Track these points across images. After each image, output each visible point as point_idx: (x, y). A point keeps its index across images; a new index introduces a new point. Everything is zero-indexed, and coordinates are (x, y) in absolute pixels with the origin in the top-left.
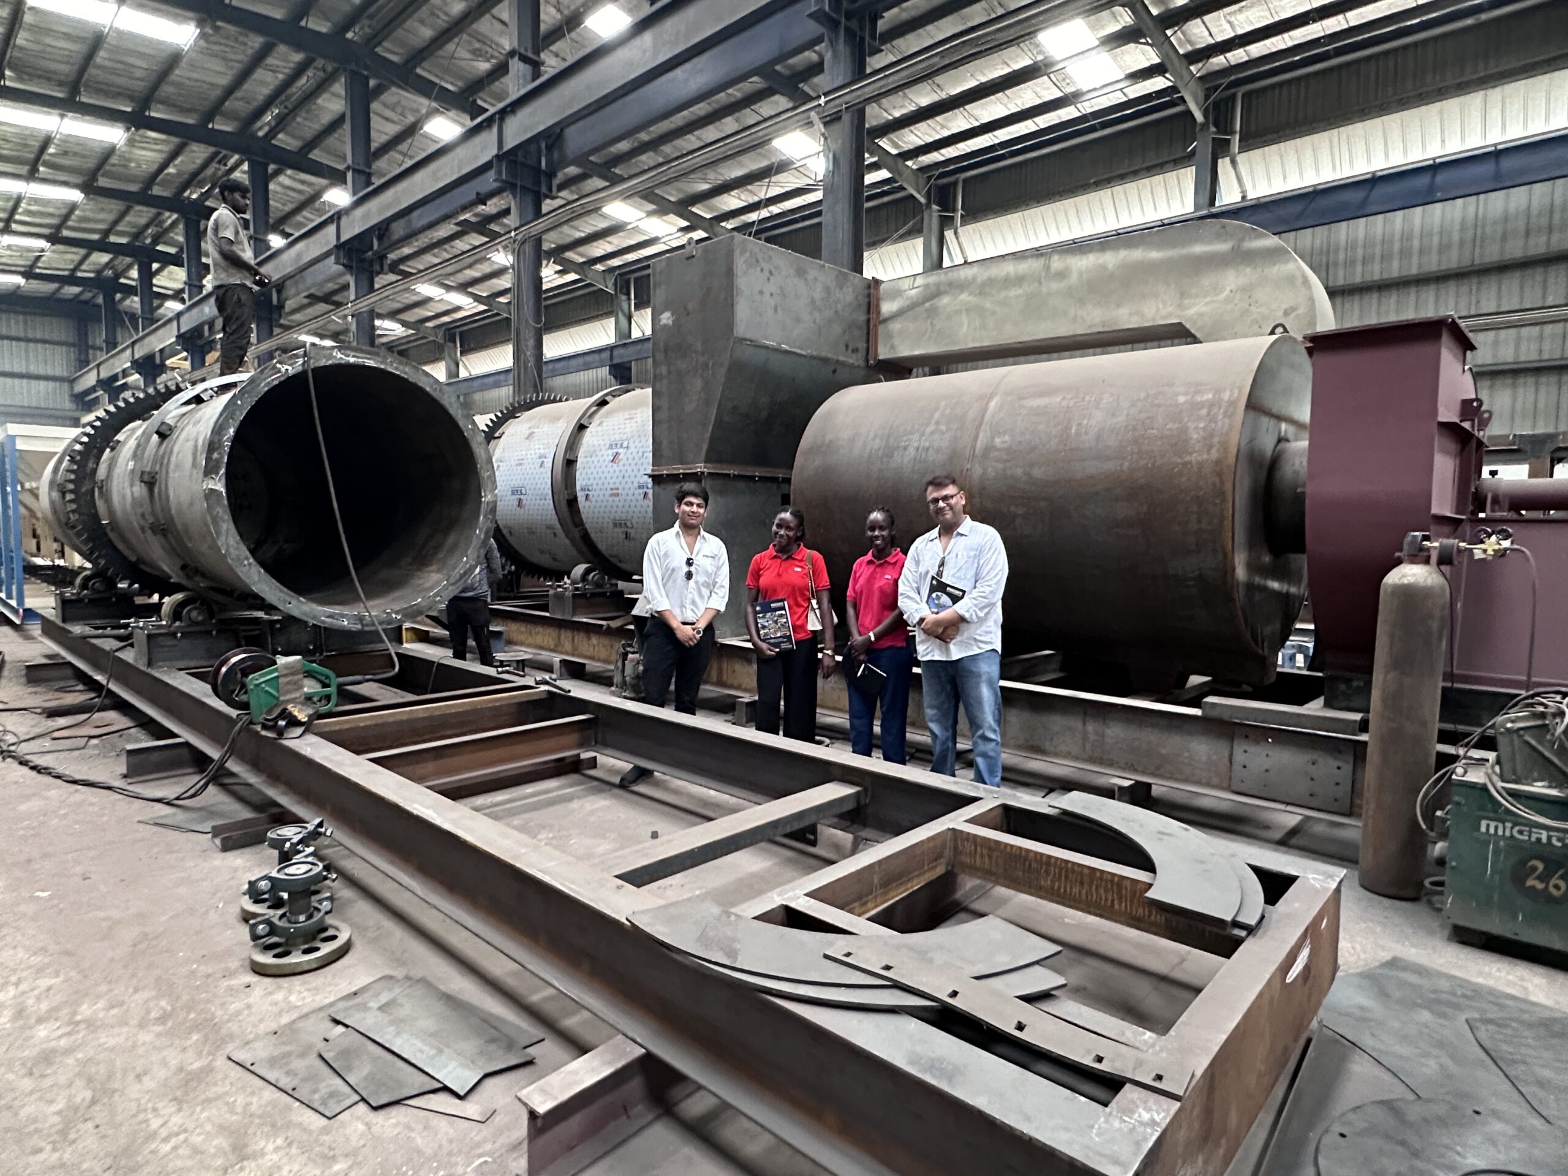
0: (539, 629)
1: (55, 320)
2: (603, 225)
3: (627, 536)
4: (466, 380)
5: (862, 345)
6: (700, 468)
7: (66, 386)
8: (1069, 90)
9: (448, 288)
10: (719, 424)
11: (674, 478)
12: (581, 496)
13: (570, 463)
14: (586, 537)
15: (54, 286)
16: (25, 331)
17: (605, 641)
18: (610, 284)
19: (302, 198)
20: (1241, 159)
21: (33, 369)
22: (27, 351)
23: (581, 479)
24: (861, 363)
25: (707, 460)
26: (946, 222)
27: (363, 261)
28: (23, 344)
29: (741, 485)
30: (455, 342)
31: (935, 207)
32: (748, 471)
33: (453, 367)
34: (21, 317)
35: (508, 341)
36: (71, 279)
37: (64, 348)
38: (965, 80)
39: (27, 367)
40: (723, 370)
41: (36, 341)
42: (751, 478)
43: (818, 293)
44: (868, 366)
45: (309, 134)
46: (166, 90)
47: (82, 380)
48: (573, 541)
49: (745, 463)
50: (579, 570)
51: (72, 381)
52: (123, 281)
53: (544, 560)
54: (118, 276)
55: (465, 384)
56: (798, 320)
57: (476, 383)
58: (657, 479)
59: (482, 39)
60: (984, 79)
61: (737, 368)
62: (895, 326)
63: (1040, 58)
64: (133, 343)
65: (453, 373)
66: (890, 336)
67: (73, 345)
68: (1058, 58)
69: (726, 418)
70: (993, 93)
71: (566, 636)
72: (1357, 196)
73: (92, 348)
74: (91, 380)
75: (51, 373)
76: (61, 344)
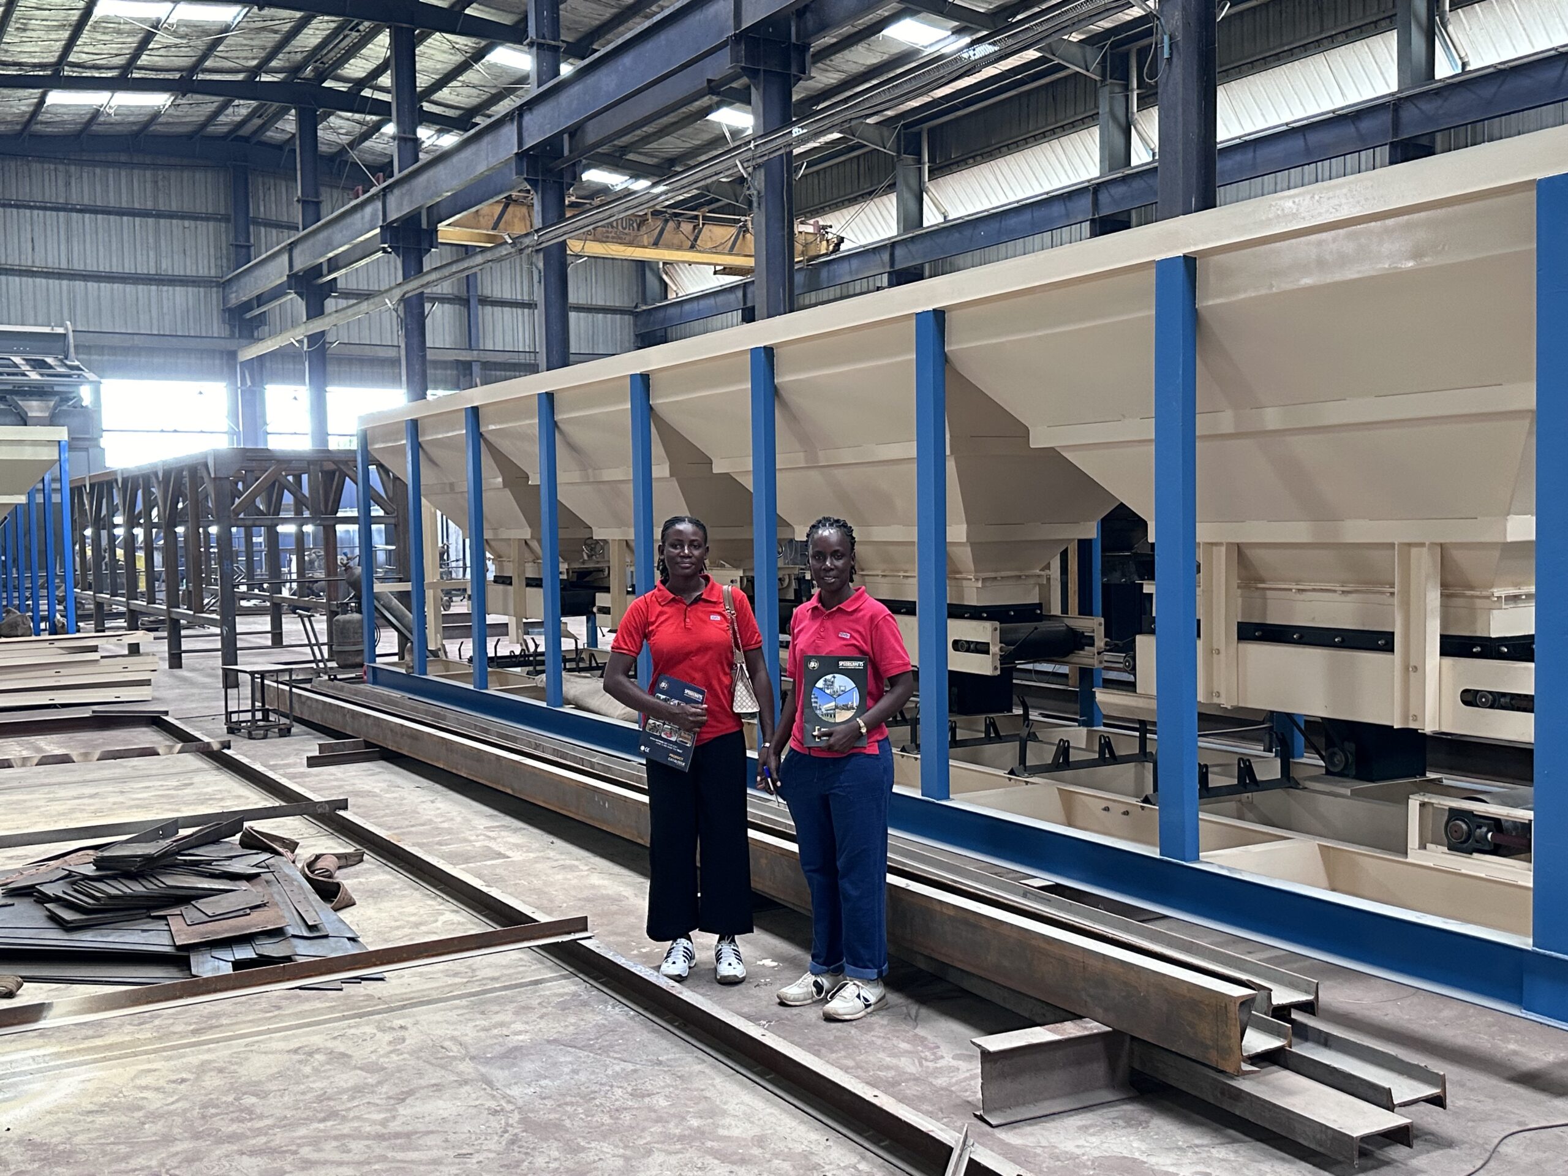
1: (199, 175)
7: (214, 293)
15: (208, 108)
16: (155, 198)
21: (167, 267)
22: (157, 231)
28: (151, 221)
37: (211, 224)
39: (158, 263)
47: (245, 280)
51: (224, 285)
54: (262, 129)
67: (226, 219)
73: (257, 222)
74: (275, 274)
75: (191, 271)
76: (207, 218)
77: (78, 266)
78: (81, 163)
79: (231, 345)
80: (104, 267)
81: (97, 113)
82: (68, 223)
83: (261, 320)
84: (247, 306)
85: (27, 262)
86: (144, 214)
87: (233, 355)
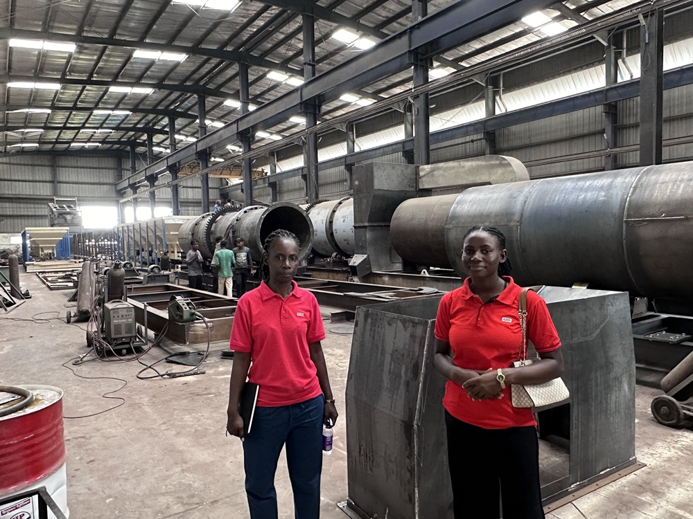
0: (322, 273)
1: (110, 159)
2: (340, 104)
3: (348, 243)
4: (279, 174)
5: (415, 185)
6: (366, 224)
7: (113, 187)
8: (543, 37)
9: (271, 134)
10: (371, 212)
11: (360, 227)
12: (334, 232)
13: (331, 222)
14: (336, 244)
15: (110, 145)
17: (342, 275)
18: (344, 128)
19: (214, 105)
20: (628, 59)
21: (102, 181)
23: (334, 227)
24: (414, 190)
25: (368, 222)
26: (496, 93)
27: (246, 137)
29: (379, 228)
30: (274, 156)
31: (490, 87)
32: (380, 224)
33: (273, 167)
34: (97, 159)
35: (302, 153)
36: (119, 142)
37: (113, 170)
38: (495, 38)
39: (99, 180)
40: (371, 198)
41: (103, 168)
42: (382, 226)
43: (399, 172)
44: (417, 191)
45: (220, 82)
46: (172, 75)
47: (120, 184)
48: (332, 246)
49: (379, 222)
50: (334, 254)
51: (116, 185)
52: (138, 141)
53: (323, 253)
54: (136, 139)
55: (279, 176)
56: (393, 181)
57: (284, 176)
58: (355, 227)
59: (290, 45)
60: (503, 37)
61: (375, 197)
62: (423, 179)
63: (526, 27)
64: (146, 169)
65: (273, 171)
66: (422, 182)
67: (116, 169)
68: (534, 26)
69: (373, 210)
70: (510, 41)
71: (331, 275)
72: (677, 77)
73: (123, 169)
74: (126, 184)
75: (108, 182)
76: (111, 169)
77: (80, 181)
78: (80, 157)
79: (118, 199)
80: (86, 181)
81: (83, 146)
82: (77, 171)
83: (125, 193)
84: (122, 190)
85: (67, 180)
86: (96, 168)
87: (118, 201)
